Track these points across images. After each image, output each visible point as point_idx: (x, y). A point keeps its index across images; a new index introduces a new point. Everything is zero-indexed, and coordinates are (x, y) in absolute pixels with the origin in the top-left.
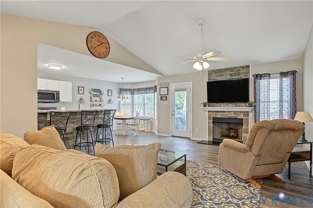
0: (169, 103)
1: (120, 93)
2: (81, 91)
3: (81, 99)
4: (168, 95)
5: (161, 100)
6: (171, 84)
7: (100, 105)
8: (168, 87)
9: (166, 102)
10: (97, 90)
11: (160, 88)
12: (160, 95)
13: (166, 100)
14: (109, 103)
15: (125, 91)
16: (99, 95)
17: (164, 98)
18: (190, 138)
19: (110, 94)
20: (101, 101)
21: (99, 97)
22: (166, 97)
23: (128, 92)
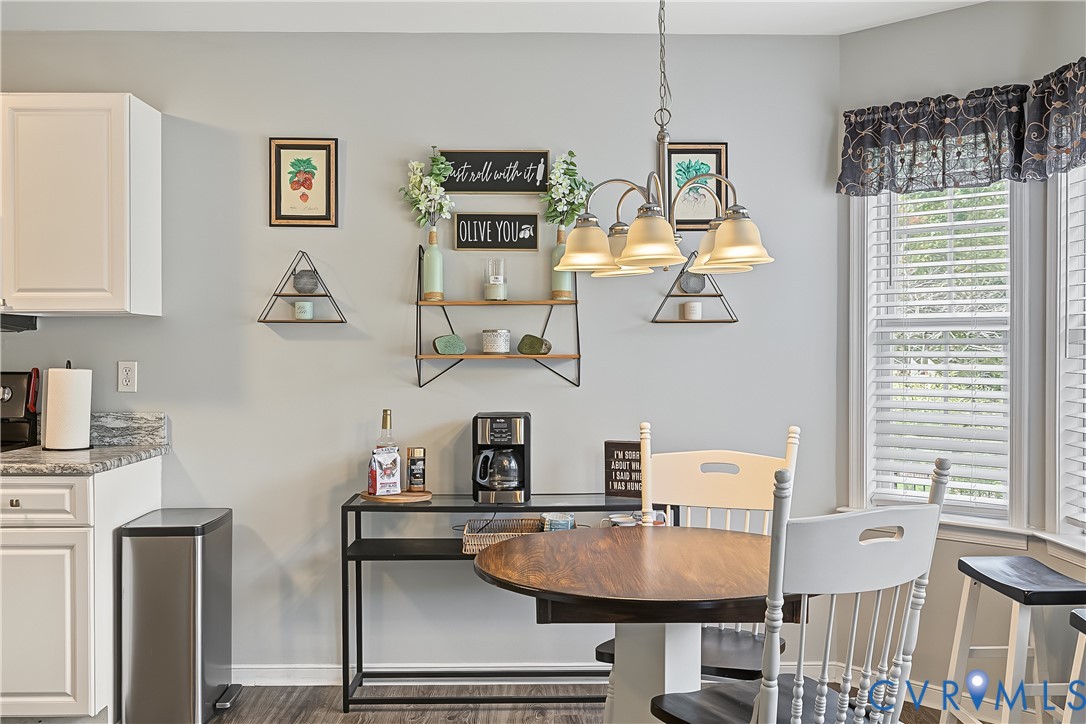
1: (850, 177)
2: (295, 185)
3: (305, 283)
7: (532, 348)
10: (501, 159)
14: (683, 318)
15: (915, 136)
16: (532, 220)
19: (692, 207)
20: (553, 297)
21: (531, 243)
23: (967, 151)
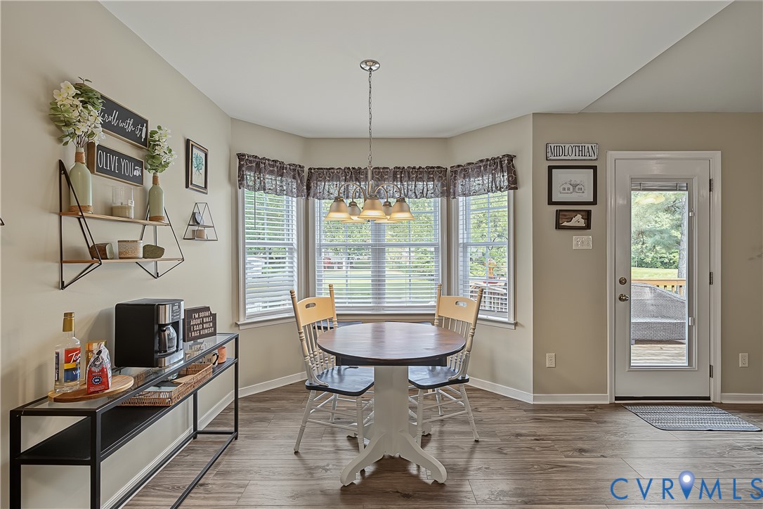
0: (600, 245)
4: (594, 203)
5: (559, 226)
6: (612, 155)
8: (595, 168)
9: (581, 241)
10: (123, 113)
11: (550, 168)
12: (551, 202)
13: (588, 226)
14: (198, 236)
17: (579, 220)
18: (708, 398)
19: (198, 179)
20: (153, 219)
21: (139, 181)
22: (589, 213)
